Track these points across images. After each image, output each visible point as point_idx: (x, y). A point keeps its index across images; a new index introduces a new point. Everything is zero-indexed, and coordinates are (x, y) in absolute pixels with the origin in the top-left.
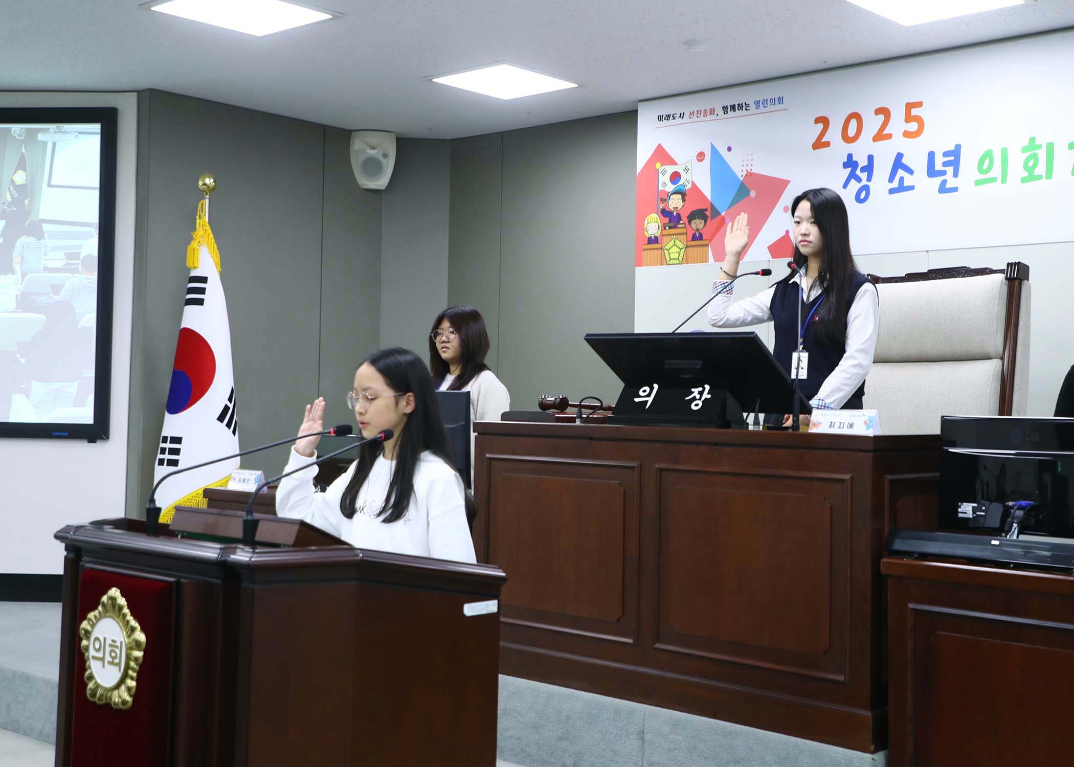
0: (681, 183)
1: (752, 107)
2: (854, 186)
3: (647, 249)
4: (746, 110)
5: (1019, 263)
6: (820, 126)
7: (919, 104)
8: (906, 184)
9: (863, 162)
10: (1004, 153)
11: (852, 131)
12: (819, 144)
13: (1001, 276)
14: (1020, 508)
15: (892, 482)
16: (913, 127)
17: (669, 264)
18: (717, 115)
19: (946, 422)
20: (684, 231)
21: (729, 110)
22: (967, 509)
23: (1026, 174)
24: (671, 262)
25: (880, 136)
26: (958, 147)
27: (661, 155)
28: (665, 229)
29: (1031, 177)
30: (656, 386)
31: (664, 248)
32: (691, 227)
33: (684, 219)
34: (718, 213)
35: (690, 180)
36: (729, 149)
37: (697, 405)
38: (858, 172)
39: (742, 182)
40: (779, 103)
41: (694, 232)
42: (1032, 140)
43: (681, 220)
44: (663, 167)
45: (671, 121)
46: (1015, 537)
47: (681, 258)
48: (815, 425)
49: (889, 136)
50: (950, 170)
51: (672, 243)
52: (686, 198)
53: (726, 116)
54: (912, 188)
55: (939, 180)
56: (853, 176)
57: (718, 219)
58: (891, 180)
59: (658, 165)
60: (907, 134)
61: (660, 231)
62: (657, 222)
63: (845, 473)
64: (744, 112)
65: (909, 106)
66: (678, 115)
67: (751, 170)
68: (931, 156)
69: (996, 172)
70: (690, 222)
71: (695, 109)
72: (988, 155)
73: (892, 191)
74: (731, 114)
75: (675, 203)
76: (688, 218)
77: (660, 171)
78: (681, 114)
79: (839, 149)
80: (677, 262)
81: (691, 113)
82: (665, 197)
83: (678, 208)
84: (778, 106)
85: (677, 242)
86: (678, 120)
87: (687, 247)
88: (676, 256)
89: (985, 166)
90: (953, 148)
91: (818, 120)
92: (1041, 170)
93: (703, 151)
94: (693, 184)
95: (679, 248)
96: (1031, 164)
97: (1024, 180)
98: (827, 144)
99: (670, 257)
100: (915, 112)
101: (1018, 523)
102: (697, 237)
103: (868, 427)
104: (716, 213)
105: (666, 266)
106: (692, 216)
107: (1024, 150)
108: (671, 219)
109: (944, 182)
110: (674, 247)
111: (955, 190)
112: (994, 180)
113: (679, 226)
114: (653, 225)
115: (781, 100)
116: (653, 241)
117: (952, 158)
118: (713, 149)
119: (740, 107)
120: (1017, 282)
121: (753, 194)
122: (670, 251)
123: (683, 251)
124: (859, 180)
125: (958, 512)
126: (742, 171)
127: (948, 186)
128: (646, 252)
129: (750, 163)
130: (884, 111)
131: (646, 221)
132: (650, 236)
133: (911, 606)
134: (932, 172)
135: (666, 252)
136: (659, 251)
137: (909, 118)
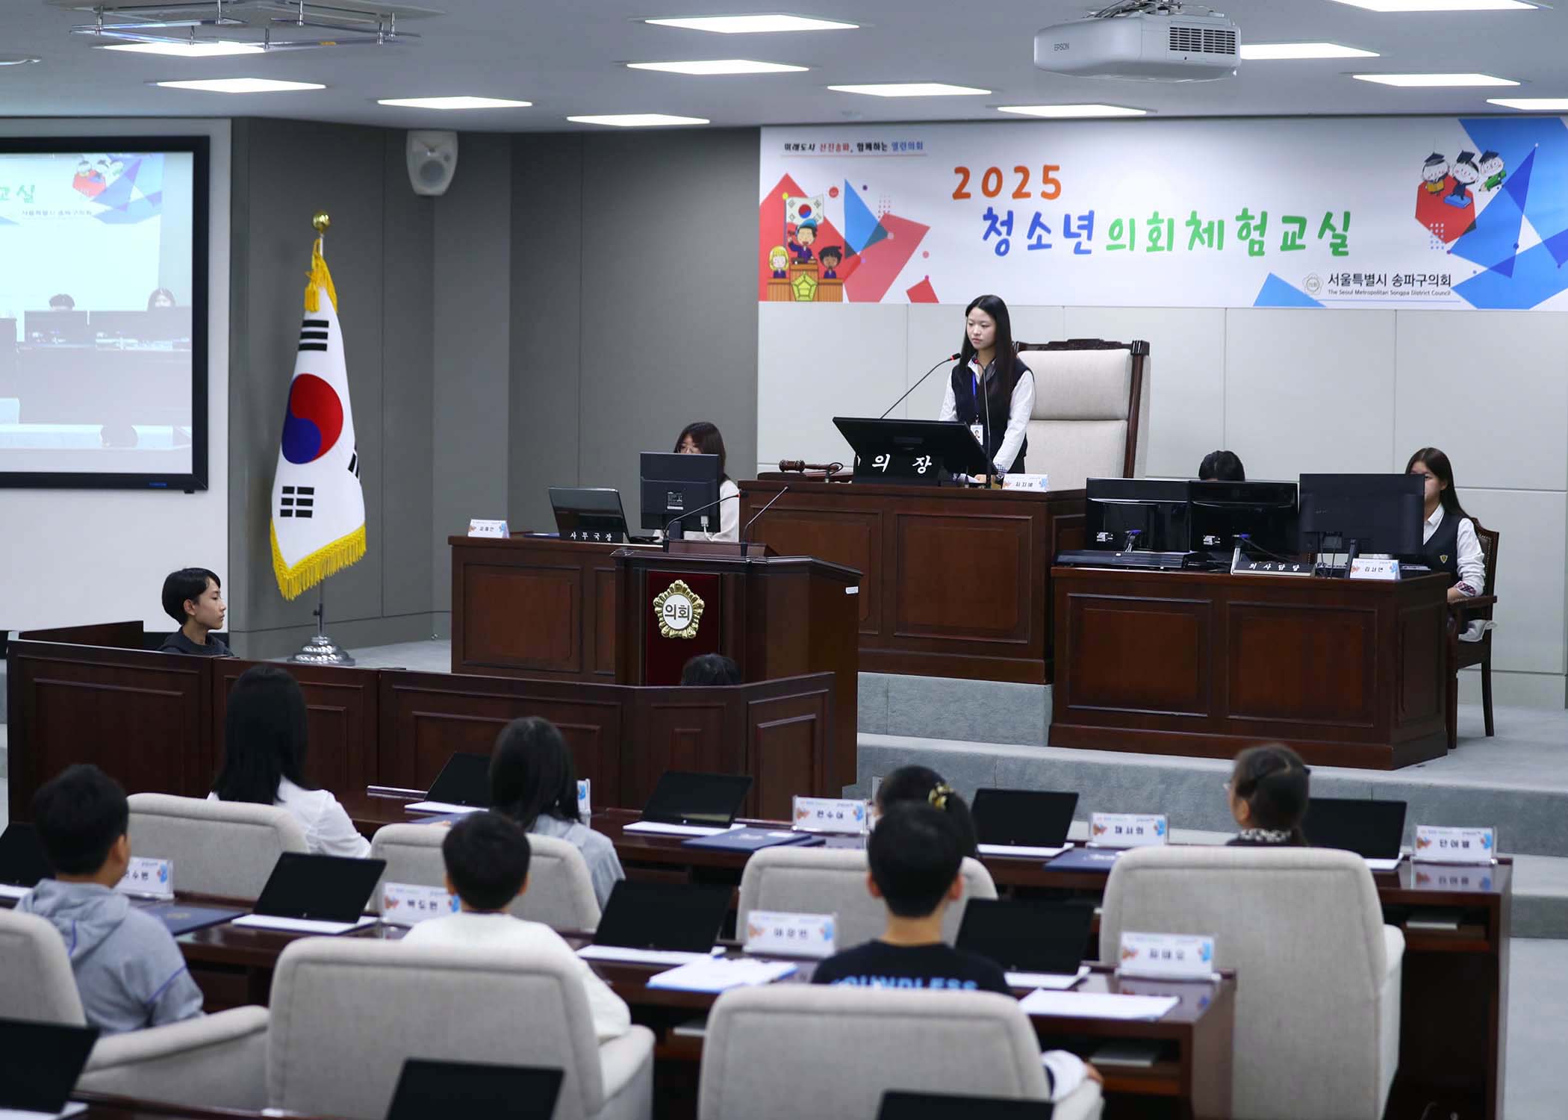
0: (811, 217)
1: (890, 148)
2: (994, 238)
3: (774, 284)
4: (883, 150)
5: (1142, 342)
6: (961, 177)
7: (1056, 168)
8: (1044, 242)
9: (1003, 217)
10: (1132, 222)
11: (992, 185)
12: (960, 194)
13: (1127, 352)
14: (1133, 534)
15: (1057, 519)
16: (1050, 189)
17: (798, 301)
18: (852, 151)
19: (1089, 482)
20: (815, 267)
21: (864, 147)
22: (1102, 536)
23: (1151, 244)
24: (801, 298)
25: (1019, 194)
26: (1092, 213)
27: (788, 185)
28: (794, 263)
29: (1154, 248)
30: (888, 456)
31: (792, 283)
32: (823, 264)
33: (815, 256)
34: (855, 253)
35: (822, 215)
36: (865, 188)
37: (922, 470)
38: (998, 225)
39: (879, 224)
40: (918, 148)
41: (826, 269)
42: (1156, 214)
43: (811, 255)
44: (790, 199)
45: (800, 152)
46: (1130, 551)
47: (812, 295)
48: (1006, 484)
49: (1028, 195)
50: (1084, 233)
51: (801, 279)
52: (817, 233)
53: (862, 153)
54: (1049, 246)
55: (1074, 241)
56: (992, 228)
57: (851, 259)
58: (1030, 236)
59: (785, 196)
60: (1045, 195)
61: (787, 266)
62: (784, 255)
63: (1029, 515)
64: (880, 152)
65: (1047, 169)
66: (808, 146)
67: (889, 212)
68: (1067, 218)
69: (1125, 239)
70: (822, 259)
71: (827, 142)
72: (1118, 223)
73: (1031, 247)
74: (866, 152)
75: (805, 237)
76: (819, 253)
77: (788, 201)
78: (810, 146)
79: (980, 202)
80: (807, 299)
81: (822, 146)
82: (793, 230)
83: (807, 243)
84: (916, 151)
85: (808, 279)
86: (808, 152)
87: (819, 284)
88: (807, 293)
89: (1115, 234)
90: (1086, 213)
91: (958, 170)
92: (1163, 242)
93: (836, 186)
94: (825, 220)
95: (809, 285)
96: (1155, 235)
97: (1149, 249)
98: (968, 196)
99: (799, 293)
100: (1052, 175)
101: (1132, 544)
102: (830, 275)
103: (1042, 486)
104: (850, 252)
105: (794, 302)
106: (825, 253)
107: (1149, 222)
108: (800, 254)
109: (1079, 244)
110: (804, 284)
111: (1088, 252)
112: (1124, 246)
113: (809, 262)
114: (779, 259)
115: (920, 146)
116: (779, 275)
117: (1086, 223)
118: (848, 187)
119: (877, 146)
120: (1139, 357)
121: (890, 236)
122: (800, 287)
123: (814, 288)
124: (999, 233)
125: (1097, 538)
126: (879, 212)
127: (1082, 248)
128: (771, 286)
129: (887, 206)
130: (1022, 170)
131: (771, 253)
132: (775, 269)
133: (1070, 595)
134: (1068, 233)
135: (795, 288)
136: (787, 287)
137: (1046, 180)
